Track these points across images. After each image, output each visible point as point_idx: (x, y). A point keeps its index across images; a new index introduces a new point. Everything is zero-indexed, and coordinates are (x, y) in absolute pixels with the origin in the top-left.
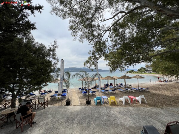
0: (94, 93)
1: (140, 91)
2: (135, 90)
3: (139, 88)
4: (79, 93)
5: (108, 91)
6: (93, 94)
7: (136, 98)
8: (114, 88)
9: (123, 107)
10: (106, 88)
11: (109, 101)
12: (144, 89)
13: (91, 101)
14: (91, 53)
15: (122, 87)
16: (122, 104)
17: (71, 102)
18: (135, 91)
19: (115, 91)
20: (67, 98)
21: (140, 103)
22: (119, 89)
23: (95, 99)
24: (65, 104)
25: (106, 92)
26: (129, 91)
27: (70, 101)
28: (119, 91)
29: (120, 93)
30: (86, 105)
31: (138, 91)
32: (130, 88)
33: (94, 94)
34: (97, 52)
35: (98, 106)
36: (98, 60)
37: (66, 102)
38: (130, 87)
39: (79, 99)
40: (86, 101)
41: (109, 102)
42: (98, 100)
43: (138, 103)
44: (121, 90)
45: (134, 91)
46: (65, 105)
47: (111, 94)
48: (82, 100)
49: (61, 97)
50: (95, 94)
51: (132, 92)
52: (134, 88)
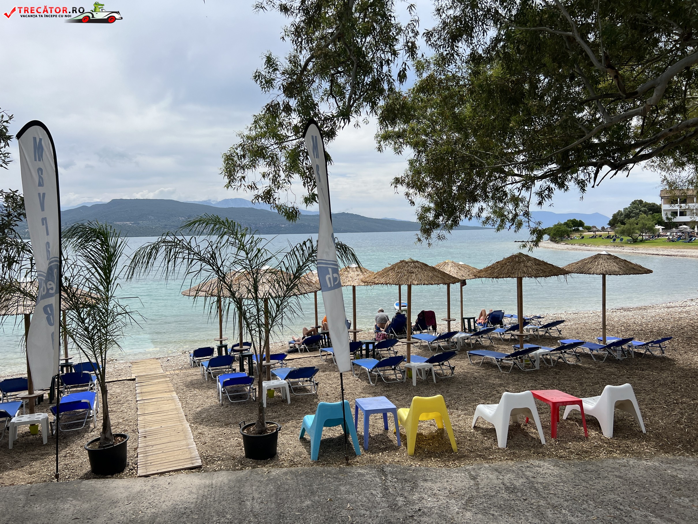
0: (301, 382)
1: (611, 360)
2: (579, 349)
3: (609, 342)
4: (192, 385)
5: (403, 365)
6: (295, 389)
7: (580, 403)
8: (442, 343)
9: (497, 464)
10: (388, 343)
11: (403, 431)
12: (636, 342)
13: (281, 439)
14: (280, 80)
15: (497, 332)
16: (488, 443)
17: (130, 453)
18: (579, 356)
19: (452, 362)
20: (100, 425)
21: (607, 431)
22: (478, 346)
23: (309, 419)
24: (88, 467)
25: (390, 373)
26: (545, 361)
27: (124, 446)
28: (477, 360)
29: (483, 372)
30: (244, 466)
31: (599, 357)
32: (551, 340)
33: (304, 389)
34: (322, 71)
35: (329, 464)
36: (331, 134)
37: (92, 453)
38: (553, 332)
39: (193, 429)
40: (246, 438)
41: (403, 438)
42: (330, 423)
43: (593, 433)
44: (490, 356)
45: (571, 360)
46: (87, 477)
47: (419, 382)
48: (217, 429)
49: (52, 418)
50: (308, 385)
51: (561, 366)
52: (575, 340)
